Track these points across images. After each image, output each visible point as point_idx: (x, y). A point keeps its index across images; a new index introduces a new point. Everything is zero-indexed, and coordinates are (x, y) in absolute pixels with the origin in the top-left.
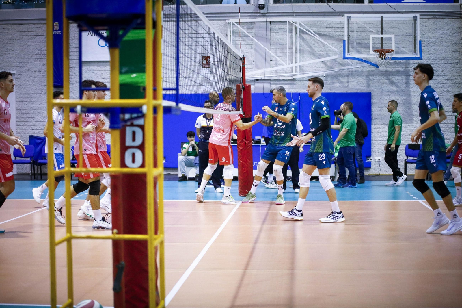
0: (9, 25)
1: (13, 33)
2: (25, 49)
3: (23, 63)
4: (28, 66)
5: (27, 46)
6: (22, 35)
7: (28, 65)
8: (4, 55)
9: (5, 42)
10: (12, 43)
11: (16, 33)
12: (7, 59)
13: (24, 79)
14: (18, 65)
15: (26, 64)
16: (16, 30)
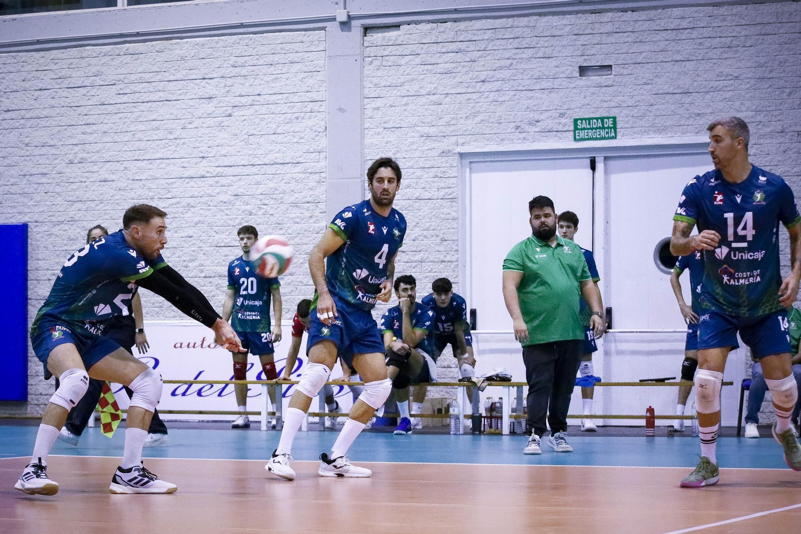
0: (726, 7)
1: (738, 29)
2: (771, 71)
3: (765, 113)
4: (779, 120)
5: (776, 63)
6: (763, 33)
7: (779, 118)
8: (712, 90)
9: (715, 54)
10: (733, 56)
11: (746, 27)
12: (721, 101)
13: (770, 157)
14: (752, 117)
15: (775, 113)
16: (746, 18)
